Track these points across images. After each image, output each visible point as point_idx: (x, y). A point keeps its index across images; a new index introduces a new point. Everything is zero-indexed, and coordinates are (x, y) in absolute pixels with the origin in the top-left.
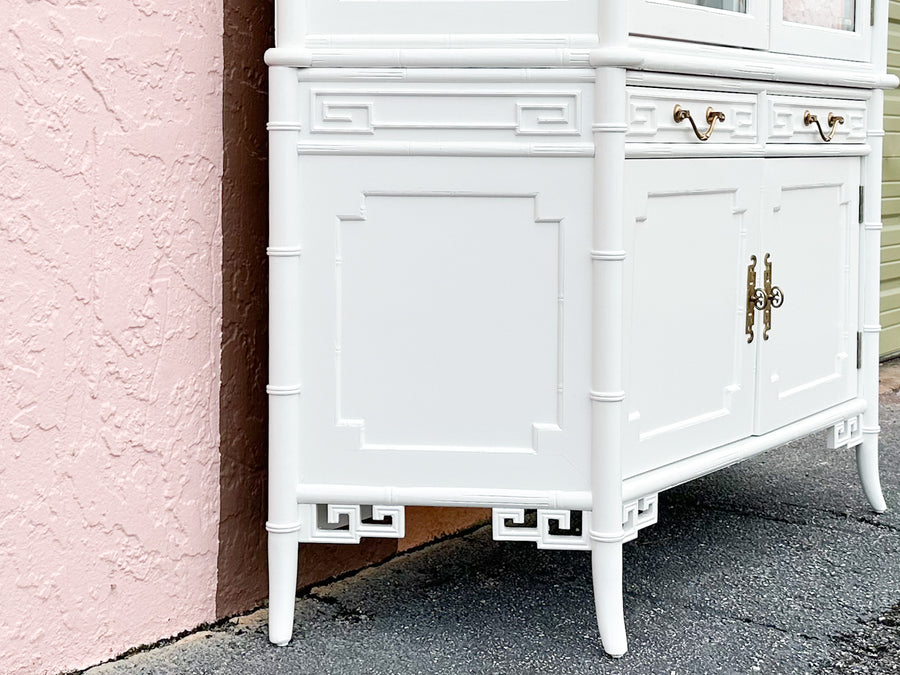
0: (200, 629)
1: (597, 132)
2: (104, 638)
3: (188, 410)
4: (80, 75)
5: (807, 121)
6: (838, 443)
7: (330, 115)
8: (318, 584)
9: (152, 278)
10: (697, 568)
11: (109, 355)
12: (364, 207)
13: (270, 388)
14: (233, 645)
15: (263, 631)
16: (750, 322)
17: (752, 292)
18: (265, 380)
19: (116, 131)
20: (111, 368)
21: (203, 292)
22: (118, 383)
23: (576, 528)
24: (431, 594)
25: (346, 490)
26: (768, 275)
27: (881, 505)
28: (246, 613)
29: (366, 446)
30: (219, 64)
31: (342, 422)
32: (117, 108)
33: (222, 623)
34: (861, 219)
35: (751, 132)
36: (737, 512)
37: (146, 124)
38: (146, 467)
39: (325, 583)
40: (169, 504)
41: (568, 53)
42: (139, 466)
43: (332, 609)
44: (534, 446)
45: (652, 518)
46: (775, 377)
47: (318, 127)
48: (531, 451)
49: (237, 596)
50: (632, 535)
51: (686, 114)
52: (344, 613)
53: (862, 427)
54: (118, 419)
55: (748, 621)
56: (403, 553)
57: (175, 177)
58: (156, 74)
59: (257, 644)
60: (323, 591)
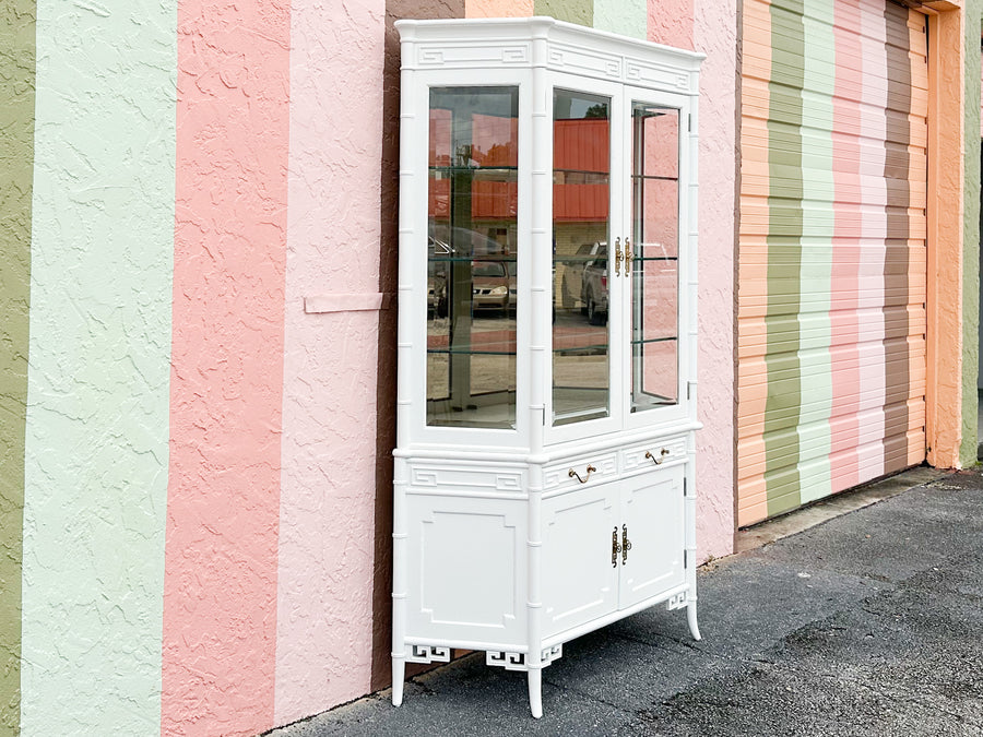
0: (364, 696)
1: (529, 491)
2: (325, 702)
5: (647, 456)
6: (671, 607)
7: (419, 478)
8: (417, 675)
10: (592, 672)
12: (433, 518)
13: (393, 595)
14: (377, 705)
15: (390, 699)
16: (614, 558)
17: (615, 543)
18: (391, 590)
19: (332, 490)
21: (365, 550)
23: (522, 661)
24: (466, 682)
25: (425, 641)
26: (625, 534)
27: (698, 637)
28: (384, 689)
29: (433, 621)
30: (374, 452)
31: (423, 610)
33: (373, 694)
34: (685, 494)
35: (614, 470)
36: (626, 638)
39: (419, 675)
41: (518, 456)
43: (421, 689)
44: (504, 624)
45: (559, 655)
46: (630, 581)
47: (414, 483)
48: (502, 626)
49: (380, 682)
50: (548, 663)
51: (574, 474)
52: (426, 690)
53: (688, 598)
55: (603, 701)
58: (349, 463)
59: (387, 706)
60: (418, 679)
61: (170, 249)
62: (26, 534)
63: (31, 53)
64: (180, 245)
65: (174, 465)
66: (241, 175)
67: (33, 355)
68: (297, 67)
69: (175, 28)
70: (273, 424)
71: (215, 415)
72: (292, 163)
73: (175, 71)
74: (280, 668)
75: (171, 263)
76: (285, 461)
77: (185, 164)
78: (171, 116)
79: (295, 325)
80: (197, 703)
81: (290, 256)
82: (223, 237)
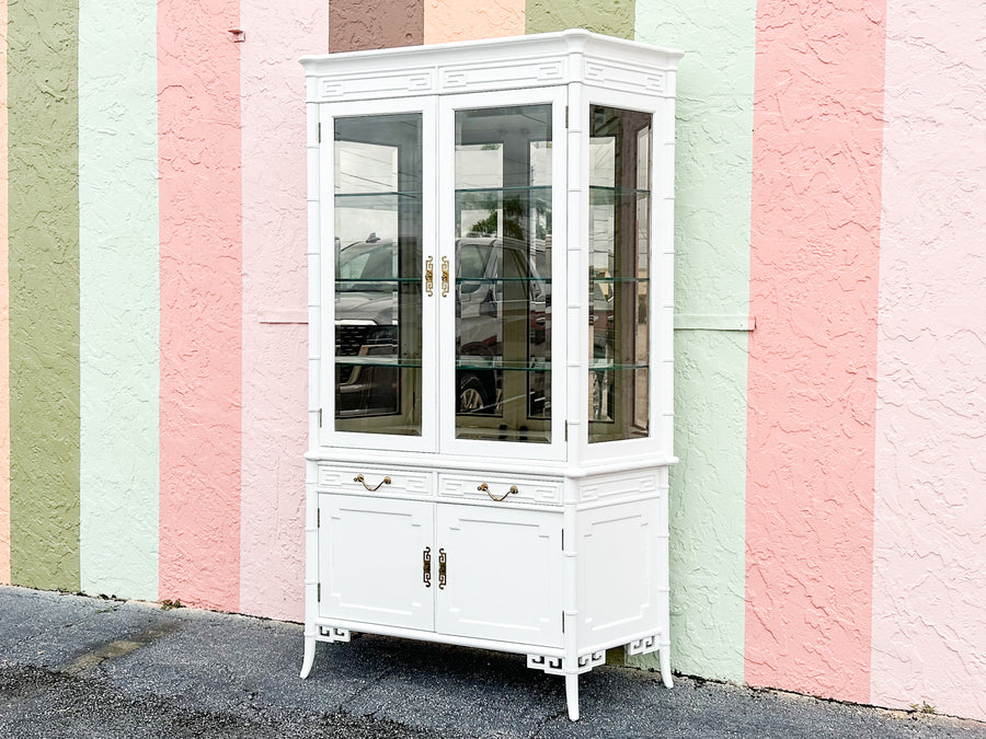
61: (157, 274)
62: (82, 433)
63: (76, 164)
64: (164, 274)
65: (162, 413)
66: (205, 223)
67: (82, 334)
68: (248, 140)
69: (156, 131)
70: (234, 400)
71: (190, 385)
72: (245, 212)
73: (156, 159)
74: (244, 573)
75: (158, 284)
76: (244, 428)
77: (165, 219)
78: (155, 189)
79: (251, 332)
80: (182, 570)
81: (245, 280)
82: (193, 266)
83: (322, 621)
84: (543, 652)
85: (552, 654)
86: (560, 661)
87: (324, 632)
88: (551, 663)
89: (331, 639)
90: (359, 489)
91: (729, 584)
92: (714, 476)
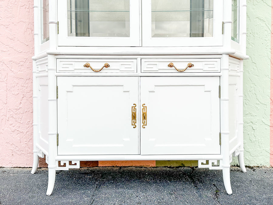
3: (31, 126)
4: (4, 64)
9: (21, 100)
11: (11, 113)
20: (11, 116)
22: (13, 119)
32: (12, 70)
37: (19, 72)
38: (20, 135)
40: (26, 142)
42: (19, 134)
54: (13, 125)
56: (99, 167)
57: (27, 82)
83: (60, 158)
84: (207, 157)
85: (213, 159)
86: (218, 161)
87: (62, 164)
88: (213, 163)
89: (67, 168)
90: (88, 72)
91: (263, 119)
92: (255, 68)
